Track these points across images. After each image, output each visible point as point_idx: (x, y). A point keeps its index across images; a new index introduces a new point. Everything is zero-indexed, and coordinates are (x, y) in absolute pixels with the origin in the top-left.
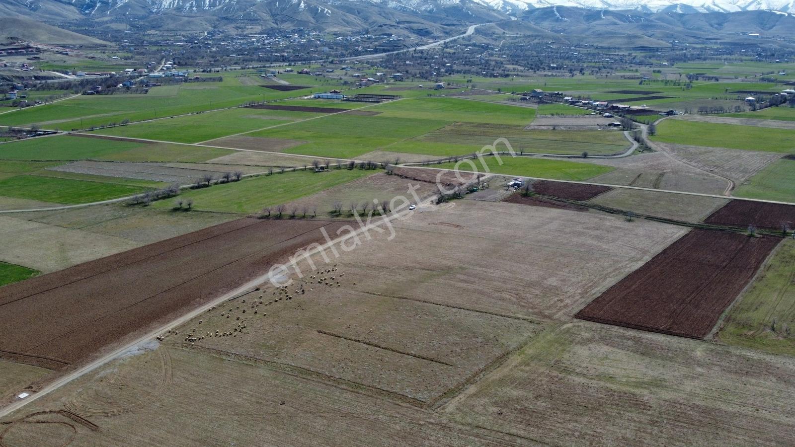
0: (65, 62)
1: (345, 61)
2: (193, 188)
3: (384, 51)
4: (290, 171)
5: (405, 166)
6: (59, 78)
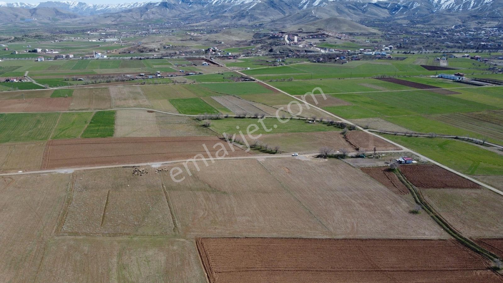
0: (336, 43)
2: (235, 117)
4: (297, 119)
5: (369, 131)
6: (317, 52)
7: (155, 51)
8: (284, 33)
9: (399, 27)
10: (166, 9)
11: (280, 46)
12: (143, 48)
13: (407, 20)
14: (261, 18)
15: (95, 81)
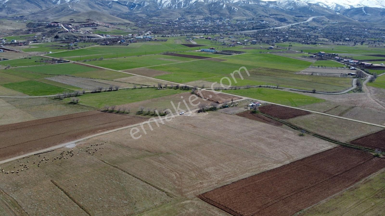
1: (234, 33)
2: (92, 93)
3: (257, 29)
4: (146, 88)
6: (98, 37)
8: (58, 23)
11: (62, 34)
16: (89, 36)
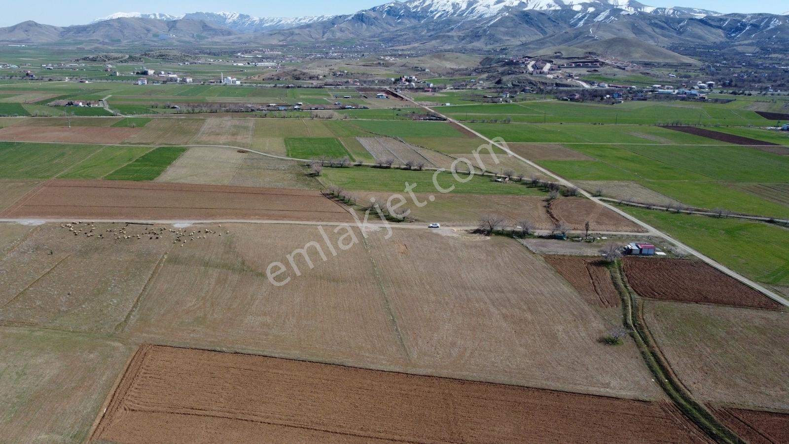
0: (614, 75)
2: (373, 167)
5: (601, 200)
6: (576, 87)
7: (318, 79)
8: (531, 58)
9: (737, 57)
10: (362, 25)
11: (513, 76)
12: (301, 74)
13: (755, 47)
14: (506, 40)
15: (193, 110)
16: (560, 82)
